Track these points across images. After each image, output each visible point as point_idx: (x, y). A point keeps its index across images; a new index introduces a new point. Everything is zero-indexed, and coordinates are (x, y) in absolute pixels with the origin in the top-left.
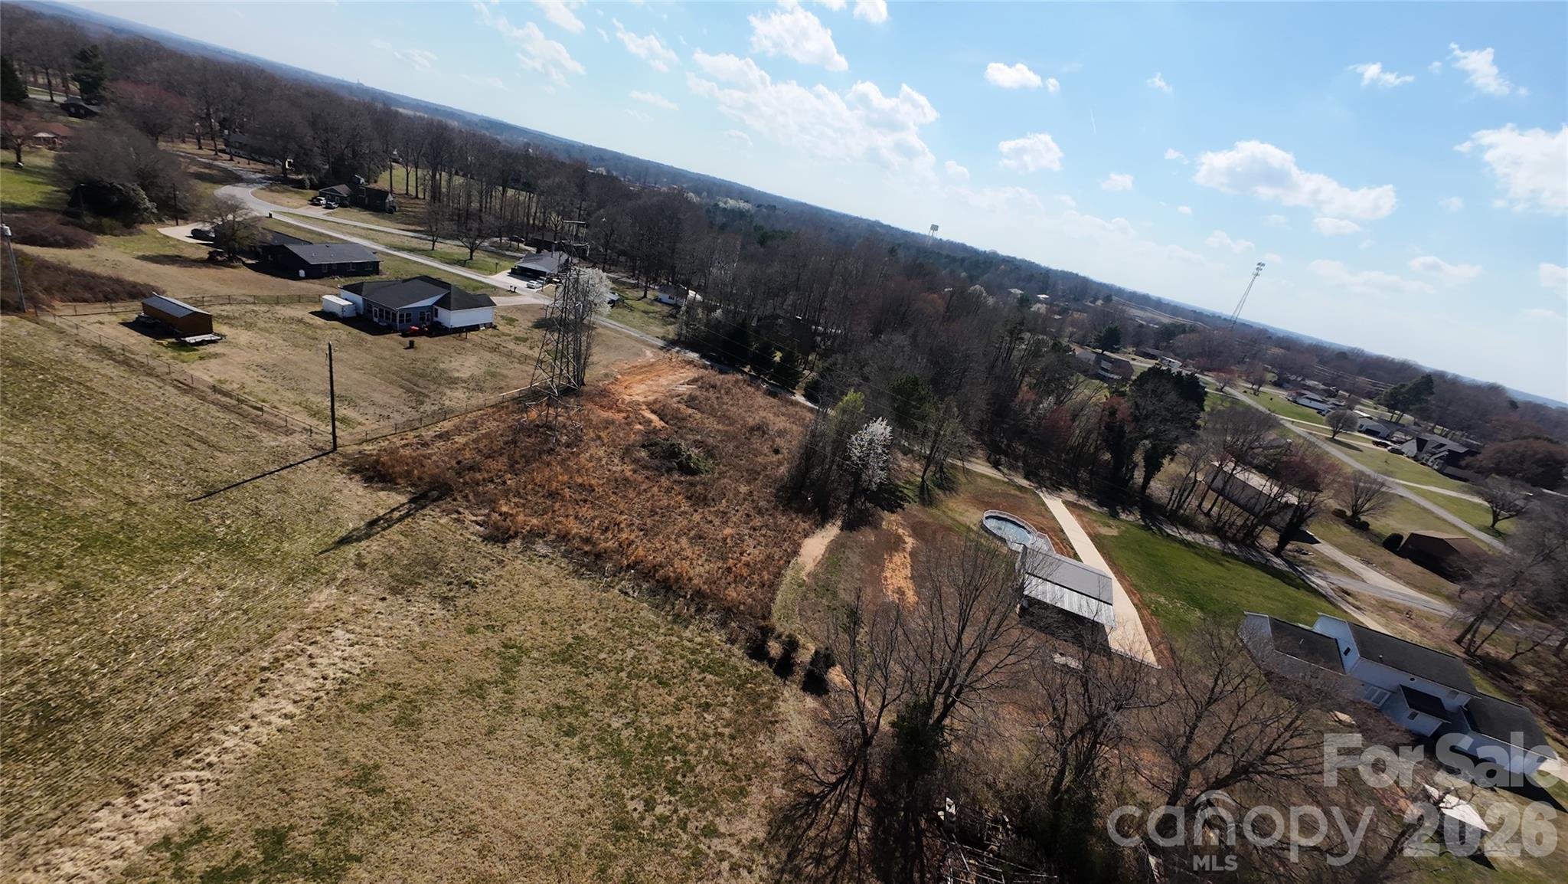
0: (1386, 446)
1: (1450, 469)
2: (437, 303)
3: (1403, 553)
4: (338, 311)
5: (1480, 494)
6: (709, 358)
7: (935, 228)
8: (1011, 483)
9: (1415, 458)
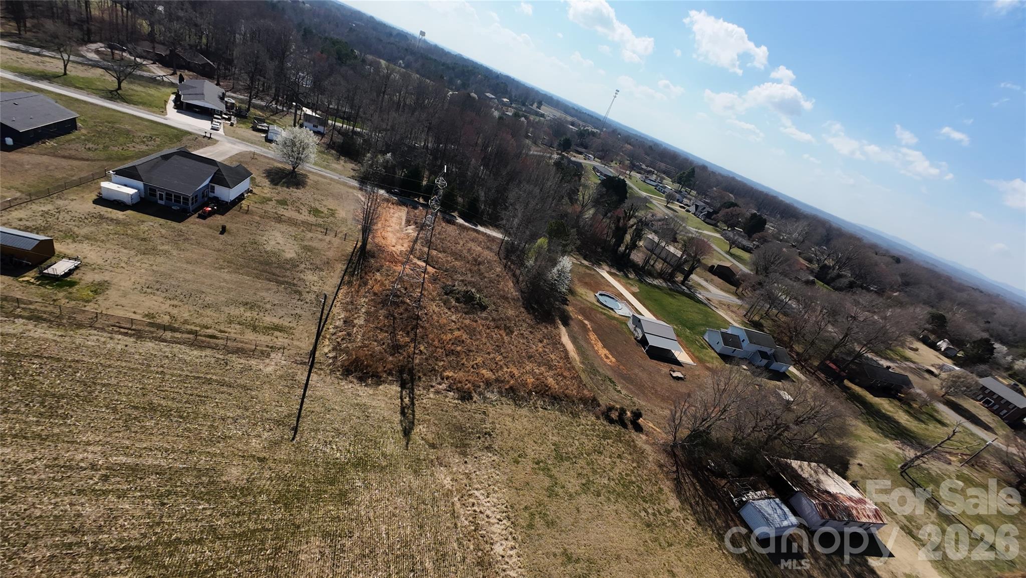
0: (684, 208)
1: (707, 220)
2: (210, 182)
3: (714, 273)
4: (128, 201)
5: (718, 232)
6: (395, 194)
7: (423, 33)
8: (582, 264)
9: (694, 214)
